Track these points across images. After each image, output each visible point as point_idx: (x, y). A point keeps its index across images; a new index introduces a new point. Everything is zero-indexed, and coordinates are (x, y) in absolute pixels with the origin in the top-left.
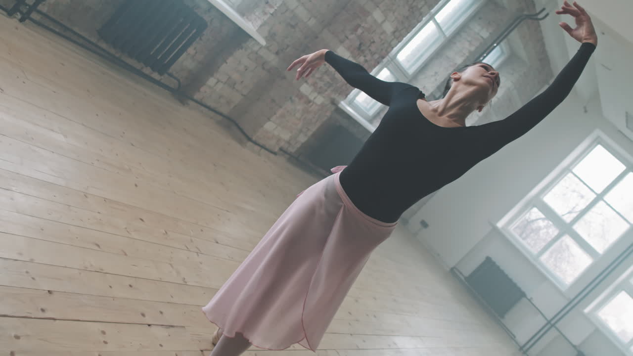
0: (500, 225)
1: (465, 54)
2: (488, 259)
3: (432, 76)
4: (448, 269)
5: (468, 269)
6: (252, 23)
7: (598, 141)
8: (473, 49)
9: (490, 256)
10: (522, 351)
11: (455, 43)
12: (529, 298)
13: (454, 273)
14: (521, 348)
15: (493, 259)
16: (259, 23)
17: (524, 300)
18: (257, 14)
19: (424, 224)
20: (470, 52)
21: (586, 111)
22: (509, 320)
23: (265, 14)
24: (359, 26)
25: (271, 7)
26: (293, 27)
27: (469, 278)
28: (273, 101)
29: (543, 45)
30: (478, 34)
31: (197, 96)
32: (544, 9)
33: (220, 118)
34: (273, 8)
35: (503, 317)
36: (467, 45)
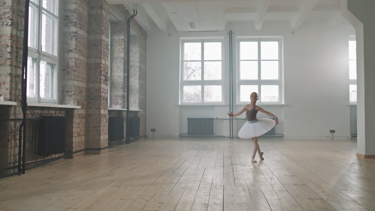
0: (180, 104)
1: (122, 51)
2: (189, 119)
3: (117, 70)
4: (179, 137)
5: (185, 131)
6: (69, 104)
7: (184, 42)
8: (123, 46)
9: (188, 118)
10: (232, 138)
11: (114, 50)
12: (215, 118)
13: (182, 137)
14: (230, 137)
15: (190, 118)
16: (72, 101)
17: (214, 120)
18: (68, 99)
19: (153, 130)
20: (123, 48)
21: (170, 35)
22: (217, 133)
23: (71, 96)
24: (101, 71)
25: (71, 92)
26: (81, 92)
27: (189, 133)
28: (95, 127)
29: (138, 23)
30: (120, 39)
31: (74, 150)
32: (134, 10)
33: (83, 152)
34: (72, 91)
35: (213, 134)
36: (119, 47)
